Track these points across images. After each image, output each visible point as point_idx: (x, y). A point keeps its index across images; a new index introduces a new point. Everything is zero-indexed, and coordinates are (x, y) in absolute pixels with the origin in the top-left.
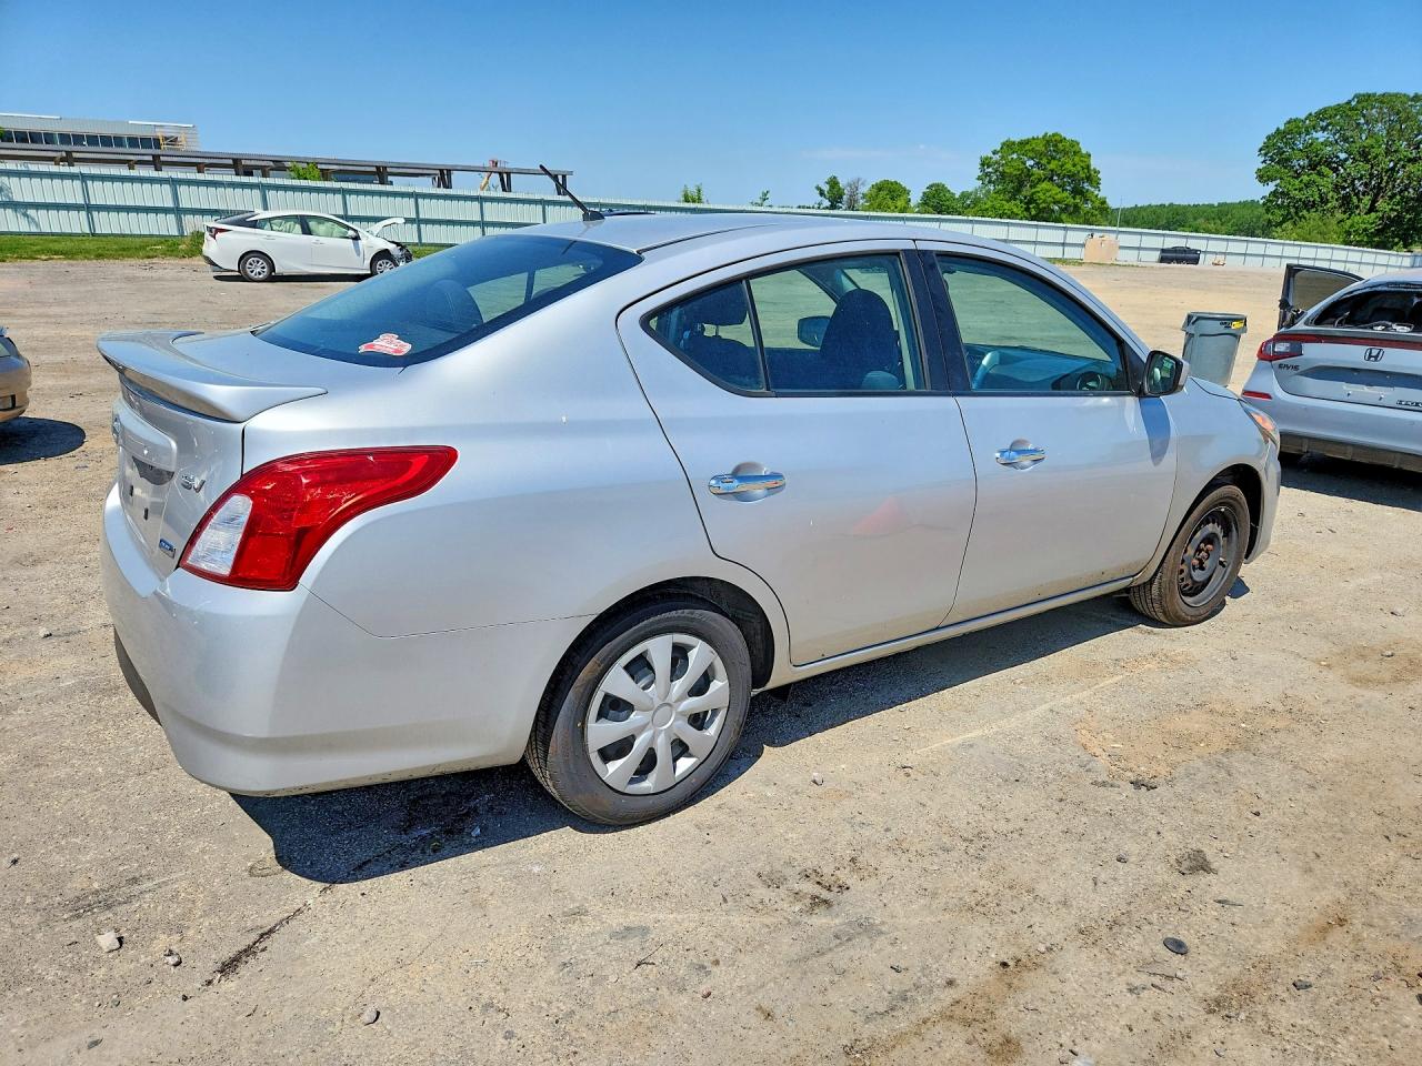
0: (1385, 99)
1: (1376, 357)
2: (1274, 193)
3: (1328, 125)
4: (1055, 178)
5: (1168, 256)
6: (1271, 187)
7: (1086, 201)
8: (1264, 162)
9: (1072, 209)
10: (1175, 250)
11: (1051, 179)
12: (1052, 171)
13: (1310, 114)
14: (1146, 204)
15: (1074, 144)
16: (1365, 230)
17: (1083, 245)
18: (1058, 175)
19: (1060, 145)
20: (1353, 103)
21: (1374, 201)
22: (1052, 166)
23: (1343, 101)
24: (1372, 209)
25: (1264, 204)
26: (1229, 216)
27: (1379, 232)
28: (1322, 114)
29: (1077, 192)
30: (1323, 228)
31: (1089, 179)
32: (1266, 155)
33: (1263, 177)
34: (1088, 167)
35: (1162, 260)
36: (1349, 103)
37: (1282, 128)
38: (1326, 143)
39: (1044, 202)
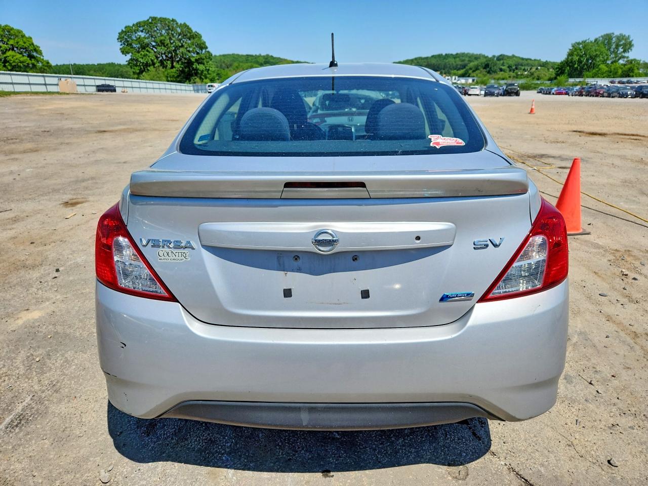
0: (162, 20)
1: (352, 120)
2: (131, 59)
3: (143, 29)
4: (15, 49)
5: (101, 89)
6: (129, 57)
7: (38, 61)
8: (121, 45)
9: (31, 65)
10: (103, 86)
11: (13, 49)
12: (12, 45)
13: (134, 24)
14: (62, 64)
15: (19, 32)
16: (173, 76)
17: (57, 85)
18: (17, 48)
19: (11, 32)
20: (150, 21)
21: (172, 63)
22: (11, 42)
23: (146, 19)
24: (173, 67)
25: (128, 64)
26: (104, 70)
27: (178, 76)
28: (139, 25)
29: (31, 57)
30: (158, 75)
31: (35, 50)
32: (121, 41)
33: (124, 52)
34: (33, 44)
35: (99, 91)
36: (148, 20)
37: (124, 30)
38: (145, 38)
39: (14, 62)
